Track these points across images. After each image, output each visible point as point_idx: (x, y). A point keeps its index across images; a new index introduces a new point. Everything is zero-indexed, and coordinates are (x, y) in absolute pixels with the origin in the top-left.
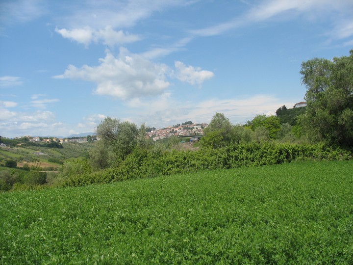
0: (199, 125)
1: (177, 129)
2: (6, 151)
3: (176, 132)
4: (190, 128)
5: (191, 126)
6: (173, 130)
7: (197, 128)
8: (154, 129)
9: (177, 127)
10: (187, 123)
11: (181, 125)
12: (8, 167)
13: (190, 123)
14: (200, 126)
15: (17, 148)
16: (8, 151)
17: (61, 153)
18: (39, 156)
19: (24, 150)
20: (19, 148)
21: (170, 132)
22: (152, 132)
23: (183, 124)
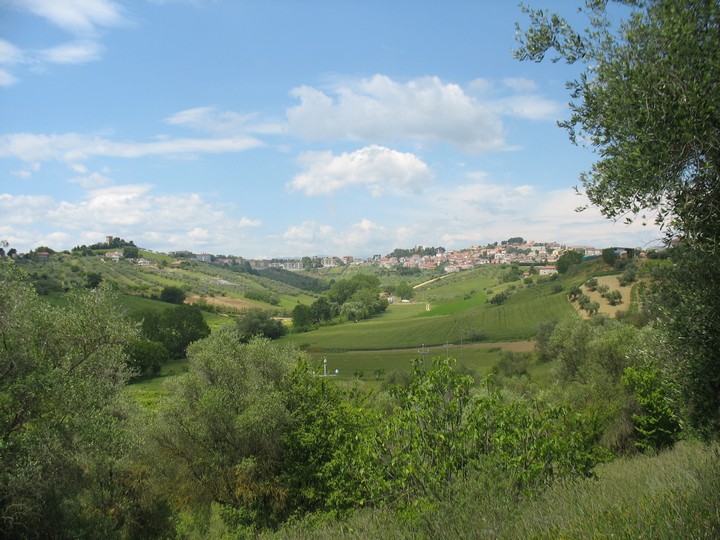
0: (541, 245)
1: (492, 252)
2: (151, 273)
3: (492, 257)
4: (521, 251)
5: (524, 247)
6: (485, 253)
7: (537, 252)
8: (442, 250)
9: (491, 247)
10: (512, 241)
11: (499, 244)
12: (167, 301)
13: (520, 241)
14: (544, 248)
15: (171, 270)
16: (156, 275)
17: (262, 285)
18: (223, 287)
19: (187, 273)
20: (175, 270)
21: (481, 256)
22: (438, 255)
23: (503, 243)
